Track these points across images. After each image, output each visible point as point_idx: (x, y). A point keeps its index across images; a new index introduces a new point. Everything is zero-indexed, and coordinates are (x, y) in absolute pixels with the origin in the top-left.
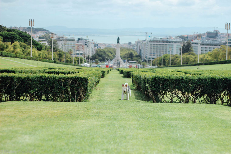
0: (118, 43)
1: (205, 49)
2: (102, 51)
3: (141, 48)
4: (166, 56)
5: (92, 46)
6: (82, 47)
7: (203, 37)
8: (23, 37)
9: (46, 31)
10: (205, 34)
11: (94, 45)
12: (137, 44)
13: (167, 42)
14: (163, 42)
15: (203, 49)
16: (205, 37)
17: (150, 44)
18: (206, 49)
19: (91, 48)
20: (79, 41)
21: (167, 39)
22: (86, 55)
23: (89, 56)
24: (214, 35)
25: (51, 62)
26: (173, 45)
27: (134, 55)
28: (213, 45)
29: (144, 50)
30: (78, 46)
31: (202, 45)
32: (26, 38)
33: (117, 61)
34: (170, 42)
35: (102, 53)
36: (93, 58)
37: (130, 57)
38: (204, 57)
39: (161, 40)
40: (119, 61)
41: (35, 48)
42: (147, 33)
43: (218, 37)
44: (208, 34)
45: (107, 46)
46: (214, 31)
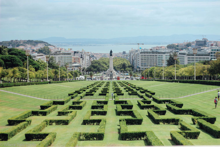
0: (110, 56)
1: (191, 59)
2: (97, 63)
3: (133, 58)
4: (153, 69)
5: (88, 58)
6: (78, 60)
7: (193, 45)
8: (22, 55)
9: (45, 44)
10: (194, 42)
11: (90, 57)
12: (130, 54)
13: (157, 52)
14: (153, 53)
15: (189, 59)
16: (194, 45)
17: (141, 55)
18: (193, 59)
19: (87, 60)
20: (75, 54)
21: (157, 50)
22: (82, 67)
23: (84, 68)
24: (203, 43)
25: (46, 83)
26: (162, 56)
27: (127, 65)
28: (198, 55)
29: (136, 60)
30: (74, 59)
31: (189, 55)
32: (25, 57)
33: (110, 72)
34: (159, 53)
35: (97, 64)
36: (89, 70)
37: (123, 68)
38: (183, 73)
39: (151, 51)
40: (113, 72)
41: (33, 68)
42: (138, 44)
43: (207, 45)
44: (197, 42)
45: (103, 56)
46: (202, 39)
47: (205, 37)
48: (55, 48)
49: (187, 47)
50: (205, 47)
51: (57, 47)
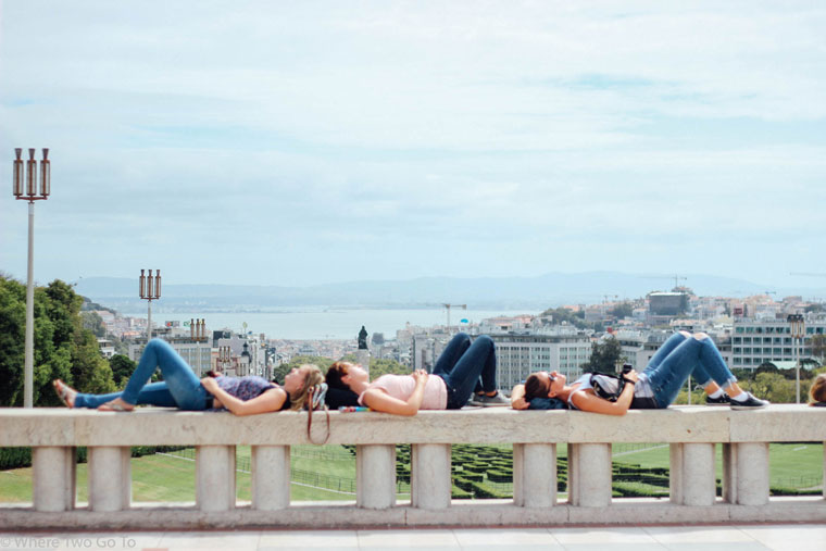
0: (360, 347)
5: (261, 356)
6: (233, 364)
7: (639, 313)
10: (641, 300)
11: (266, 352)
12: (414, 344)
13: (527, 338)
14: (515, 341)
16: (642, 311)
19: (260, 363)
20: (219, 340)
21: (528, 330)
24: (676, 305)
26: (548, 349)
30: (218, 359)
34: (536, 341)
39: (506, 332)
42: (448, 306)
43: (690, 311)
44: (655, 300)
45: (300, 351)
46: (673, 291)
47: (681, 284)
48: (116, 319)
49: (615, 318)
50: (683, 319)
51: (125, 316)
